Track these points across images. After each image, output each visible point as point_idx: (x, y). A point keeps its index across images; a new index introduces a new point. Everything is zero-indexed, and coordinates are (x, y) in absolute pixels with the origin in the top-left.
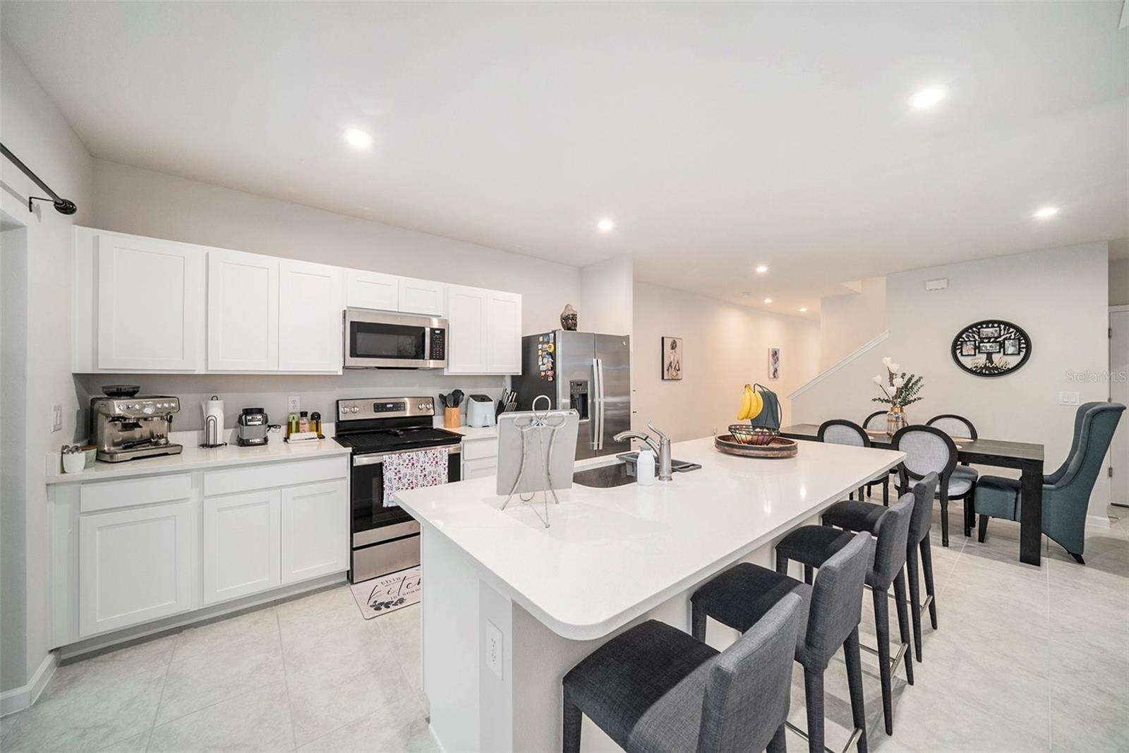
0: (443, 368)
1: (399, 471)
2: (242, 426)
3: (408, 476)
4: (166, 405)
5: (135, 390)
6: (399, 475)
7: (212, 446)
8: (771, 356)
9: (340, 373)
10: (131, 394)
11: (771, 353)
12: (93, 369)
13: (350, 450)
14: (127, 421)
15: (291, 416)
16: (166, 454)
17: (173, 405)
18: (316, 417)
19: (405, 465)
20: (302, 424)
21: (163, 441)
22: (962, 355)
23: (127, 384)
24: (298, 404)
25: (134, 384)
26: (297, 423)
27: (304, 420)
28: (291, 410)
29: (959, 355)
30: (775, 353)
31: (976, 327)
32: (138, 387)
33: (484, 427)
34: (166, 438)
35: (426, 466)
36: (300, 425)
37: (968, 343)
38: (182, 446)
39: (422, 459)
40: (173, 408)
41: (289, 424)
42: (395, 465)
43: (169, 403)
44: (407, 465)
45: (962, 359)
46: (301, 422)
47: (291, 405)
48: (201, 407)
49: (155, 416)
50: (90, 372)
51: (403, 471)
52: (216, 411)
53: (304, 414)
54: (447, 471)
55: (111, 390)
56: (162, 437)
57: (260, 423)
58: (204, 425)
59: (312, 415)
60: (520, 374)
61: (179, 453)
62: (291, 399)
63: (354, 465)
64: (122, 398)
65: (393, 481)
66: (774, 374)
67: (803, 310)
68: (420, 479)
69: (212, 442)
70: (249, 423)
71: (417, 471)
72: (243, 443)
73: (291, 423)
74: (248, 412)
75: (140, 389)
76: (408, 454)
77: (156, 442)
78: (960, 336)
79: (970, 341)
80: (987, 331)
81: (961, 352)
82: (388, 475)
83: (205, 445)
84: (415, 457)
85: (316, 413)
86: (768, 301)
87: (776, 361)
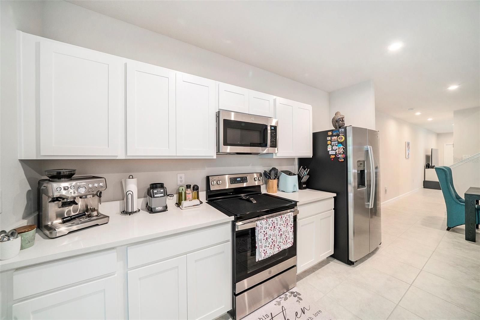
0: (273, 153)
1: (266, 233)
2: (151, 198)
3: (272, 236)
4: (96, 185)
5: (72, 172)
6: (266, 236)
7: (130, 213)
8: (407, 147)
9: (215, 157)
10: (69, 176)
12: (37, 156)
13: (232, 218)
14: (65, 200)
15: (181, 188)
16: (97, 225)
17: (101, 184)
18: (196, 188)
19: (270, 228)
20: (188, 194)
21: (95, 213)
23: (65, 169)
24: (183, 179)
25: (71, 167)
26: (185, 193)
27: (189, 191)
28: (179, 183)
32: (74, 170)
33: (293, 192)
34: (97, 211)
35: (282, 227)
36: (187, 195)
38: (108, 217)
39: (279, 223)
40: (102, 187)
41: (180, 195)
42: (264, 228)
43: (99, 183)
44: (271, 228)
46: (187, 192)
47: (179, 179)
48: (121, 182)
49: (88, 195)
50: (34, 158)
51: (269, 232)
52: (132, 186)
53: (188, 187)
54: (293, 230)
55: (52, 173)
56: (94, 210)
57: (162, 195)
58: (124, 197)
59: (194, 187)
60: (311, 157)
61: (107, 223)
62: (179, 176)
63: (237, 230)
64: (62, 179)
65: (263, 241)
67: (430, 119)
68: (278, 237)
69: (130, 210)
70: (156, 196)
71: (277, 232)
72: (151, 210)
73: (182, 193)
74: (154, 186)
75: (76, 171)
76: (271, 219)
77: (89, 215)
82: (259, 236)
83: (125, 212)
84: (276, 222)
85: (196, 185)
86: (418, 114)
87: (409, 148)
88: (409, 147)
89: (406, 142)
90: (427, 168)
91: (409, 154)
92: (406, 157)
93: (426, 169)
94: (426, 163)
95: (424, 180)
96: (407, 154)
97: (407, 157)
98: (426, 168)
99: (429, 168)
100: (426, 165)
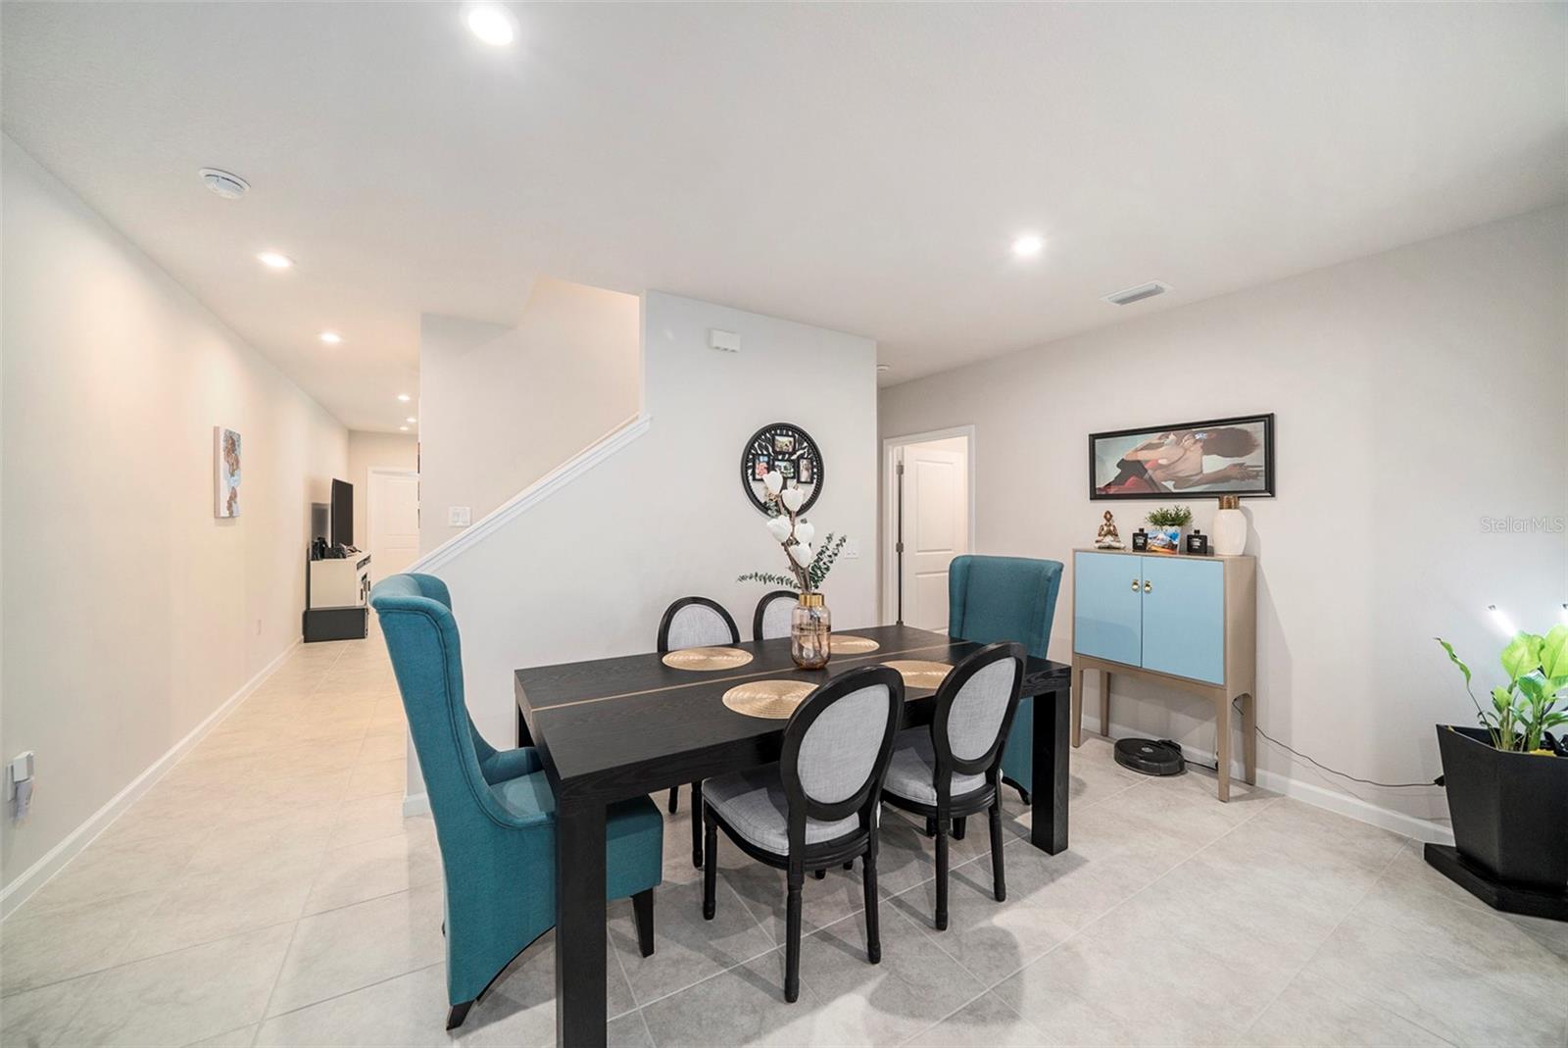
8: (222, 454)
11: (222, 444)
22: (754, 479)
29: (750, 478)
30: (232, 444)
31: (770, 433)
37: (761, 458)
45: (753, 485)
66: (230, 507)
67: (331, 338)
78: (750, 446)
79: (763, 454)
80: (784, 441)
81: (753, 474)
86: (275, 261)
87: (234, 466)
88: (237, 462)
89: (216, 430)
90: (317, 559)
91: (233, 497)
92: (217, 515)
93: (312, 562)
94: (313, 537)
95: (304, 609)
96: (225, 496)
97: (224, 512)
98: (313, 560)
99: (323, 557)
100: (315, 546)
